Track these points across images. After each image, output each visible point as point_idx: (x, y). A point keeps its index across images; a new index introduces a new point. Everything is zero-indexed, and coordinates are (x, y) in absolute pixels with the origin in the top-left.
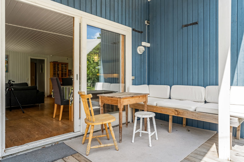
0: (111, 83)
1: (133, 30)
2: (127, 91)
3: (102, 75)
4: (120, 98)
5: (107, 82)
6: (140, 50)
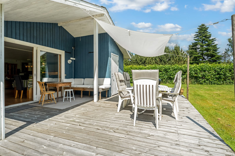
0: (53, 78)
1: (65, 52)
2: (62, 81)
3: (47, 73)
4: (57, 84)
5: (51, 78)
6: (69, 62)
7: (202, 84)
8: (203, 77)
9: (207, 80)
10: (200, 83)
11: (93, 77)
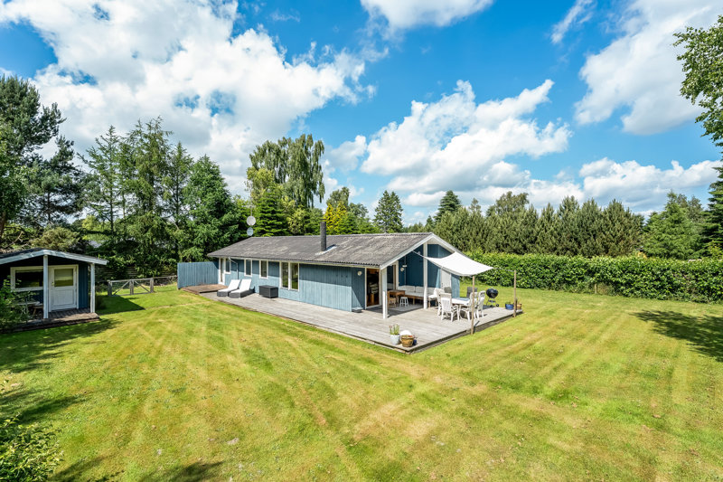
2: (397, 289)
6: (402, 269)
7: (627, 296)
8: (629, 284)
9: (638, 289)
10: (624, 295)
11: (422, 286)
